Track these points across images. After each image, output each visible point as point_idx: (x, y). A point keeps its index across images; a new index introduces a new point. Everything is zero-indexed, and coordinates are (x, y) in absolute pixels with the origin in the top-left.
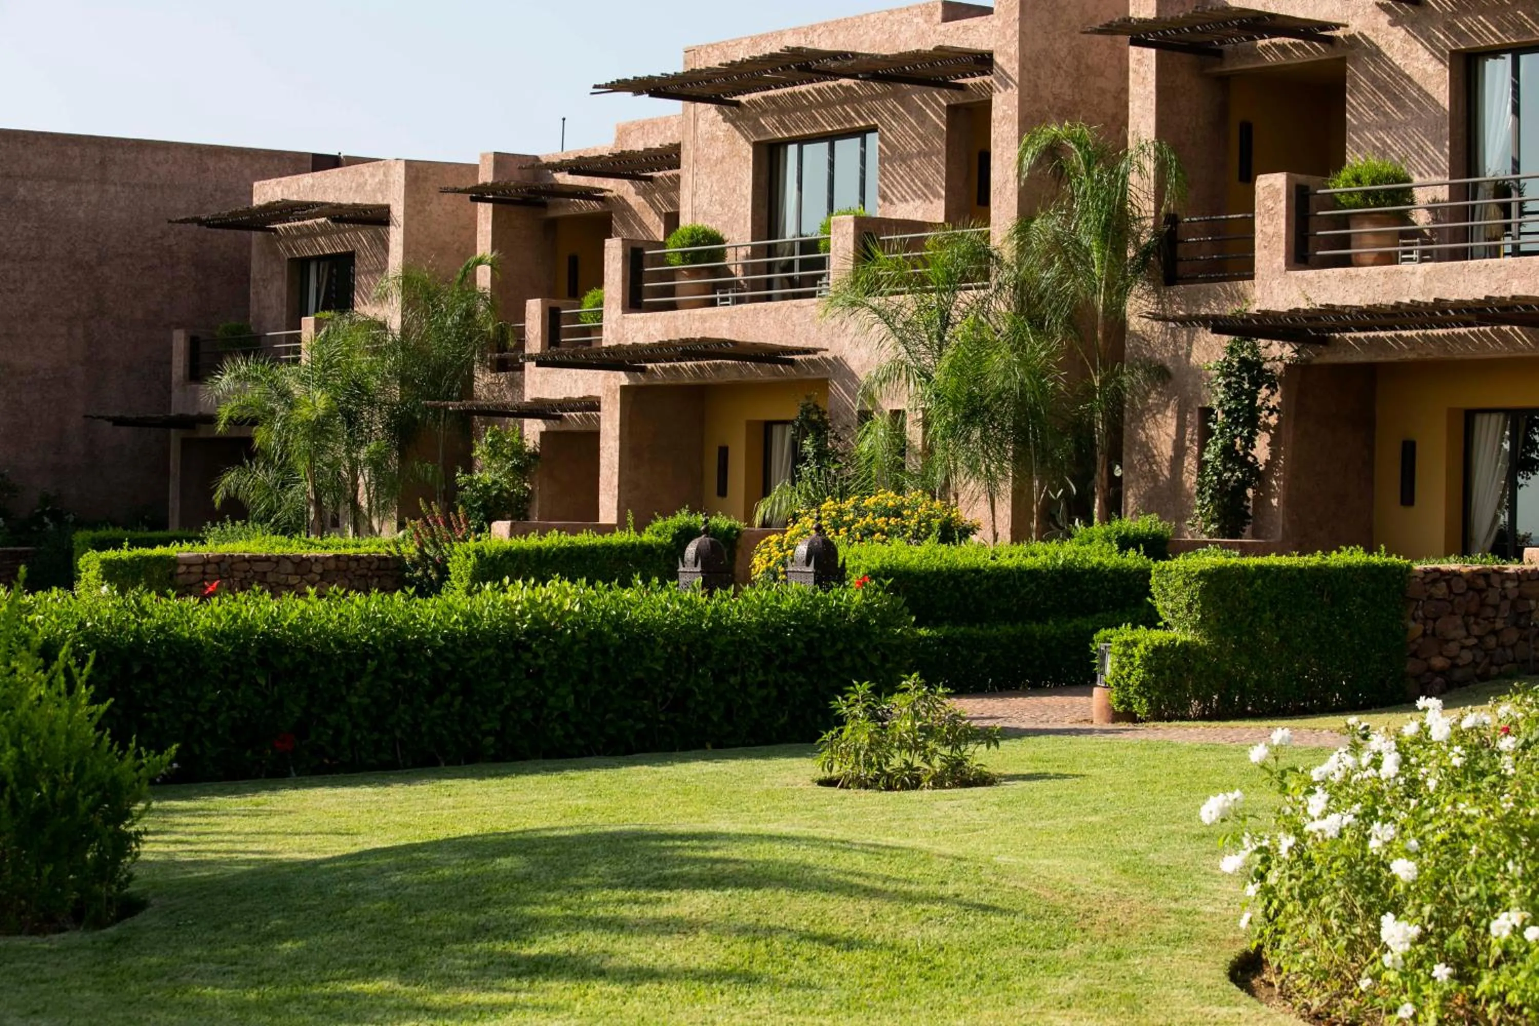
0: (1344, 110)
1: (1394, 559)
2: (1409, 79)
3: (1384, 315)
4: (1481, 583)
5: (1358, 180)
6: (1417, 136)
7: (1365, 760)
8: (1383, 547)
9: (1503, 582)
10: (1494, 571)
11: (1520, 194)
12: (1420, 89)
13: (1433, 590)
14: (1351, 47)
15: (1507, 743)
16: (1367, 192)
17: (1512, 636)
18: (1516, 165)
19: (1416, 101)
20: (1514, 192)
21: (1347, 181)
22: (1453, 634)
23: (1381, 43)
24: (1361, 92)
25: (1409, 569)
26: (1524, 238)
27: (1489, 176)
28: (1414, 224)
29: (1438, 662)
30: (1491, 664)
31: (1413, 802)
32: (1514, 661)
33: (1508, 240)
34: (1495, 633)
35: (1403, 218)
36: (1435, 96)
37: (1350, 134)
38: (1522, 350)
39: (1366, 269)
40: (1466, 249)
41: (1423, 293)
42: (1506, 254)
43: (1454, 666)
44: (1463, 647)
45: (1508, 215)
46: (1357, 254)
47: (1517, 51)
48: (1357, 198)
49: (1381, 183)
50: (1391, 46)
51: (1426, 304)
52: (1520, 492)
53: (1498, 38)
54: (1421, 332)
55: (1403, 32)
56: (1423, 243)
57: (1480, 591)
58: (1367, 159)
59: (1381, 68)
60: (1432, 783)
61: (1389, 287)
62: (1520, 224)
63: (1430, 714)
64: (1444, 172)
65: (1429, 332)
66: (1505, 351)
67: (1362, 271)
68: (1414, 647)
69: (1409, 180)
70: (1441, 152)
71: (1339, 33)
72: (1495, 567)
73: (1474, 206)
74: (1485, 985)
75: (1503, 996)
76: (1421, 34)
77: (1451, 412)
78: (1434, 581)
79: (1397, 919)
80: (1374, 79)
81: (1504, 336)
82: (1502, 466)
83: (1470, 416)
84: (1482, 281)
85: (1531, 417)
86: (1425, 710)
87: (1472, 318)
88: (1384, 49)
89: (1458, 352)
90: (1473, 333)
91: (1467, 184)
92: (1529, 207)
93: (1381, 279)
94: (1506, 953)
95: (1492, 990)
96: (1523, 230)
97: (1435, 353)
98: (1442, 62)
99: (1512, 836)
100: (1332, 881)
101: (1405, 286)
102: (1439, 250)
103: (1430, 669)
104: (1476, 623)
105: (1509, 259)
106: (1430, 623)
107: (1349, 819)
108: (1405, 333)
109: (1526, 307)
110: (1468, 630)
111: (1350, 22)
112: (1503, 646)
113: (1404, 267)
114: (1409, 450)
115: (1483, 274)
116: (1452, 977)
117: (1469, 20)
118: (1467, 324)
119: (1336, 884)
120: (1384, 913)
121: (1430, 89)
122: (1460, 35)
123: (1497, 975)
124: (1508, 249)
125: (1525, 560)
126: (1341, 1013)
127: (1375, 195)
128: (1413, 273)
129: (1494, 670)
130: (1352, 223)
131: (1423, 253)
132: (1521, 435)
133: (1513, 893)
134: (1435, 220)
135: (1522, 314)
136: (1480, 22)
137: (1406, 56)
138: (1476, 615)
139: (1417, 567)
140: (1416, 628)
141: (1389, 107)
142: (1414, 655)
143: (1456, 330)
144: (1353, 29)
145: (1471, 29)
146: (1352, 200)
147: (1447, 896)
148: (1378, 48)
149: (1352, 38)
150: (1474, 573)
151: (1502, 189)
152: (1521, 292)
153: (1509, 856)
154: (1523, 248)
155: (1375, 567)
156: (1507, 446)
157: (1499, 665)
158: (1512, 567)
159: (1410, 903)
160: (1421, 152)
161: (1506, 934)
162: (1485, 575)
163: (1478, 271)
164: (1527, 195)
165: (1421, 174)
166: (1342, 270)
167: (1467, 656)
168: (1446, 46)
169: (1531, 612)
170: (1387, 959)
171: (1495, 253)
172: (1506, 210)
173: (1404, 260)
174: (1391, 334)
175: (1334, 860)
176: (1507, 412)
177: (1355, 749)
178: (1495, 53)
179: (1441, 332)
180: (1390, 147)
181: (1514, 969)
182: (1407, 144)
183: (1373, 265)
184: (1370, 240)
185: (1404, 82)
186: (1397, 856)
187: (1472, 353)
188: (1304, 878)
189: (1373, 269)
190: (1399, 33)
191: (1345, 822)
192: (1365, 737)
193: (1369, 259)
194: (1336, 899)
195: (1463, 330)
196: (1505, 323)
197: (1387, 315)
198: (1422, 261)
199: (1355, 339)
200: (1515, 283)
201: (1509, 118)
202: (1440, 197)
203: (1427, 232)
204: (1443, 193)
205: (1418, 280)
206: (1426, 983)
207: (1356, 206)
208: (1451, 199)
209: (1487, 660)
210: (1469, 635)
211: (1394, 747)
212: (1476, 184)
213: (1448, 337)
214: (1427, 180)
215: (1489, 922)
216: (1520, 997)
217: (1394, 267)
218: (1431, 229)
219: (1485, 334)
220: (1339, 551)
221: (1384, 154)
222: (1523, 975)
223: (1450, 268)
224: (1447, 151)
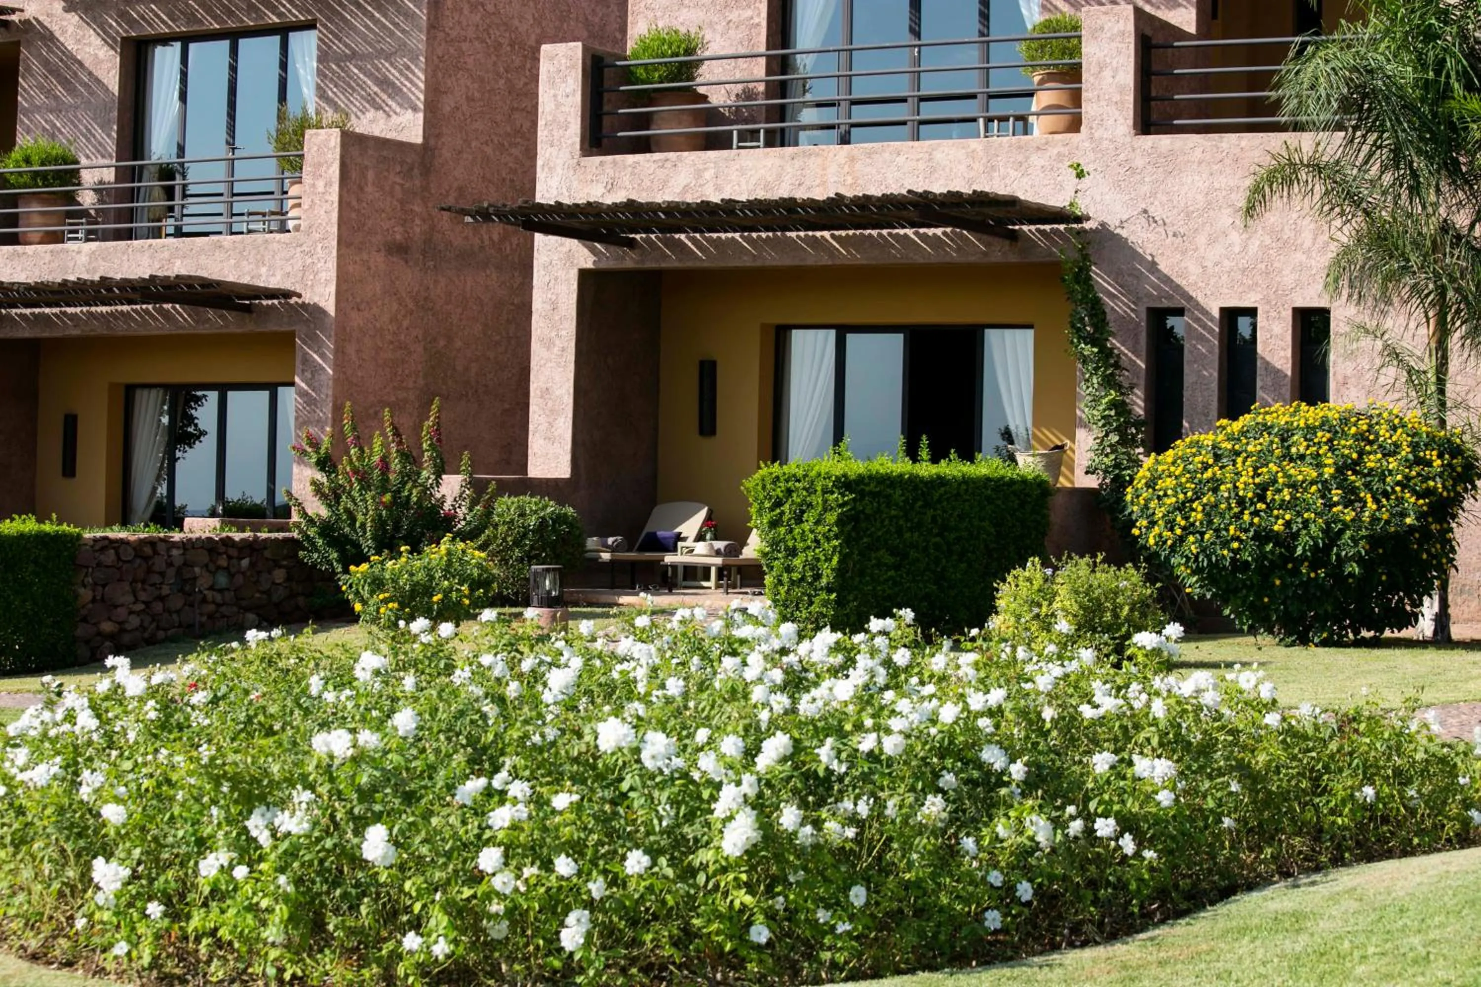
0: (16, 93)
1: (65, 527)
2: (81, 64)
3: (52, 292)
4: (148, 550)
5: (27, 161)
6: (85, 119)
7: (59, 716)
8: (54, 516)
9: (168, 550)
10: (160, 539)
11: (184, 177)
12: (90, 74)
13: (102, 557)
14: (26, 31)
15: (200, 697)
16: (36, 174)
17: (177, 602)
18: (181, 150)
19: (85, 85)
20: (178, 176)
21: (17, 161)
22: (122, 600)
23: (55, 28)
24: (32, 76)
25: (79, 536)
26: (186, 220)
27: (154, 159)
28: (79, 204)
29: (107, 627)
30: (158, 628)
31: (114, 753)
32: (180, 626)
33: (171, 221)
34: (161, 598)
35: (70, 198)
36: (105, 81)
37: (21, 116)
38: (183, 328)
39: (33, 247)
40: (131, 229)
41: (88, 272)
42: (167, 235)
43: (122, 631)
44: (131, 612)
45: (171, 197)
46: (25, 233)
47: (186, 39)
48: (26, 178)
49: (50, 164)
50: (64, 32)
51: (92, 282)
52: (178, 465)
53: (169, 27)
54: (85, 309)
55: (77, 18)
56: (89, 223)
57: (146, 559)
58: (36, 141)
59: (53, 52)
60: (132, 736)
61: (54, 265)
62: (183, 206)
63: (118, 672)
64: (111, 156)
65: (93, 309)
66: (167, 329)
67: (30, 249)
68: (84, 612)
69: (77, 162)
70: (109, 136)
71: (15, 18)
72: (162, 535)
73: (139, 188)
74: (196, 922)
75: (213, 932)
76: (94, 20)
77: (113, 386)
78: (103, 549)
79: (107, 861)
80: (46, 63)
81: (166, 314)
82: (161, 439)
83: (130, 390)
84: (145, 260)
85: (188, 393)
86: (114, 668)
87: (136, 296)
88: (57, 34)
89: (121, 328)
90: (135, 311)
91: (134, 167)
92: (192, 190)
93: (48, 257)
94: (214, 891)
95: (204, 926)
96: (185, 212)
97: (100, 330)
98: (113, 48)
99: (217, 781)
100: (45, 828)
101: (71, 264)
102: (104, 230)
103: (99, 634)
104: (144, 590)
105: (171, 240)
106: (100, 588)
107: (55, 769)
108: (70, 310)
109: (190, 286)
110: (135, 596)
111: (26, 7)
112: (170, 612)
113: (70, 245)
114: (71, 423)
115: (147, 254)
116: (165, 915)
117: (141, 8)
118: (130, 302)
119: (48, 830)
120: (94, 857)
121: (100, 74)
122: (132, 22)
123: (208, 912)
124: (171, 230)
125: (186, 529)
126: (57, 953)
127: (43, 175)
128: (79, 252)
129: (161, 634)
130: (20, 202)
131: (89, 232)
132: (180, 409)
133: (220, 834)
134: (101, 201)
135: (184, 293)
136: (152, 10)
137: (78, 41)
138: (143, 582)
139: (87, 535)
140: (86, 594)
141: (60, 90)
142: (84, 620)
143: (119, 308)
144: (27, 15)
145: (143, 18)
146: (21, 180)
147: (155, 839)
148: (51, 33)
149: (27, 22)
150: (142, 541)
151: (167, 172)
152: (183, 272)
153: (214, 802)
154: (185, 229)
155: (47, 535)
156: (165, 420)
157: (165, 630)
158: (177, 536)
159: (121, 846)
160: (89, 135)
161: (214, 872)
162: (151, 543)
163: (142, 251)
164: (190, 178)
165: (88, 157)
166: (10, 248)
167: (134, 621)
168: (117, 32)
169: (195, 579)
170: (100, 898)
171: (156, 233)
172: (169, 193)
173: (70, 239)
174: (56, 310)
175: (45, 807)
176: (165, 387)
177: (50, 705)
178: (165, 40)
179: (104, 309)
180: (59, 130)
181: (224, 906)
182: (76, 126)
183: (40, 243)
184: (37, 219)
185: (75, 67)
186: (106, 802)
187: (135, 330)
188: (16, 826)
189: (39, 247)
190: (73, 18)
191: (52, 773)
192: (59, 694)
193: (36, 237)
194: (47, 846)
195: (126, 308)
196: (167, 302)
197: (53, 292)
198: (88, 240)
199: (21, 315)
200: (178, 263)
201: (176, 104)
202: (106, 179)
203: (92, 212)
204: (109, 175)
205: (83, 259)
206: (140, 921)
207: (25, 187)
208: (117, 180)
209: (154, 626)
210: (136, 601)
211: (86, 704)
212: (142, 167)
213: (112, 314)
214: (95, 162)
215: (196, 863)
216: (231, 933)
217: (60, 246)
218: (96, 210)
219: (147, 311)
220: (12, 520)
221: (53, 136)
222: (232, 912)
223: (115, 248)
224: (114, 135)
